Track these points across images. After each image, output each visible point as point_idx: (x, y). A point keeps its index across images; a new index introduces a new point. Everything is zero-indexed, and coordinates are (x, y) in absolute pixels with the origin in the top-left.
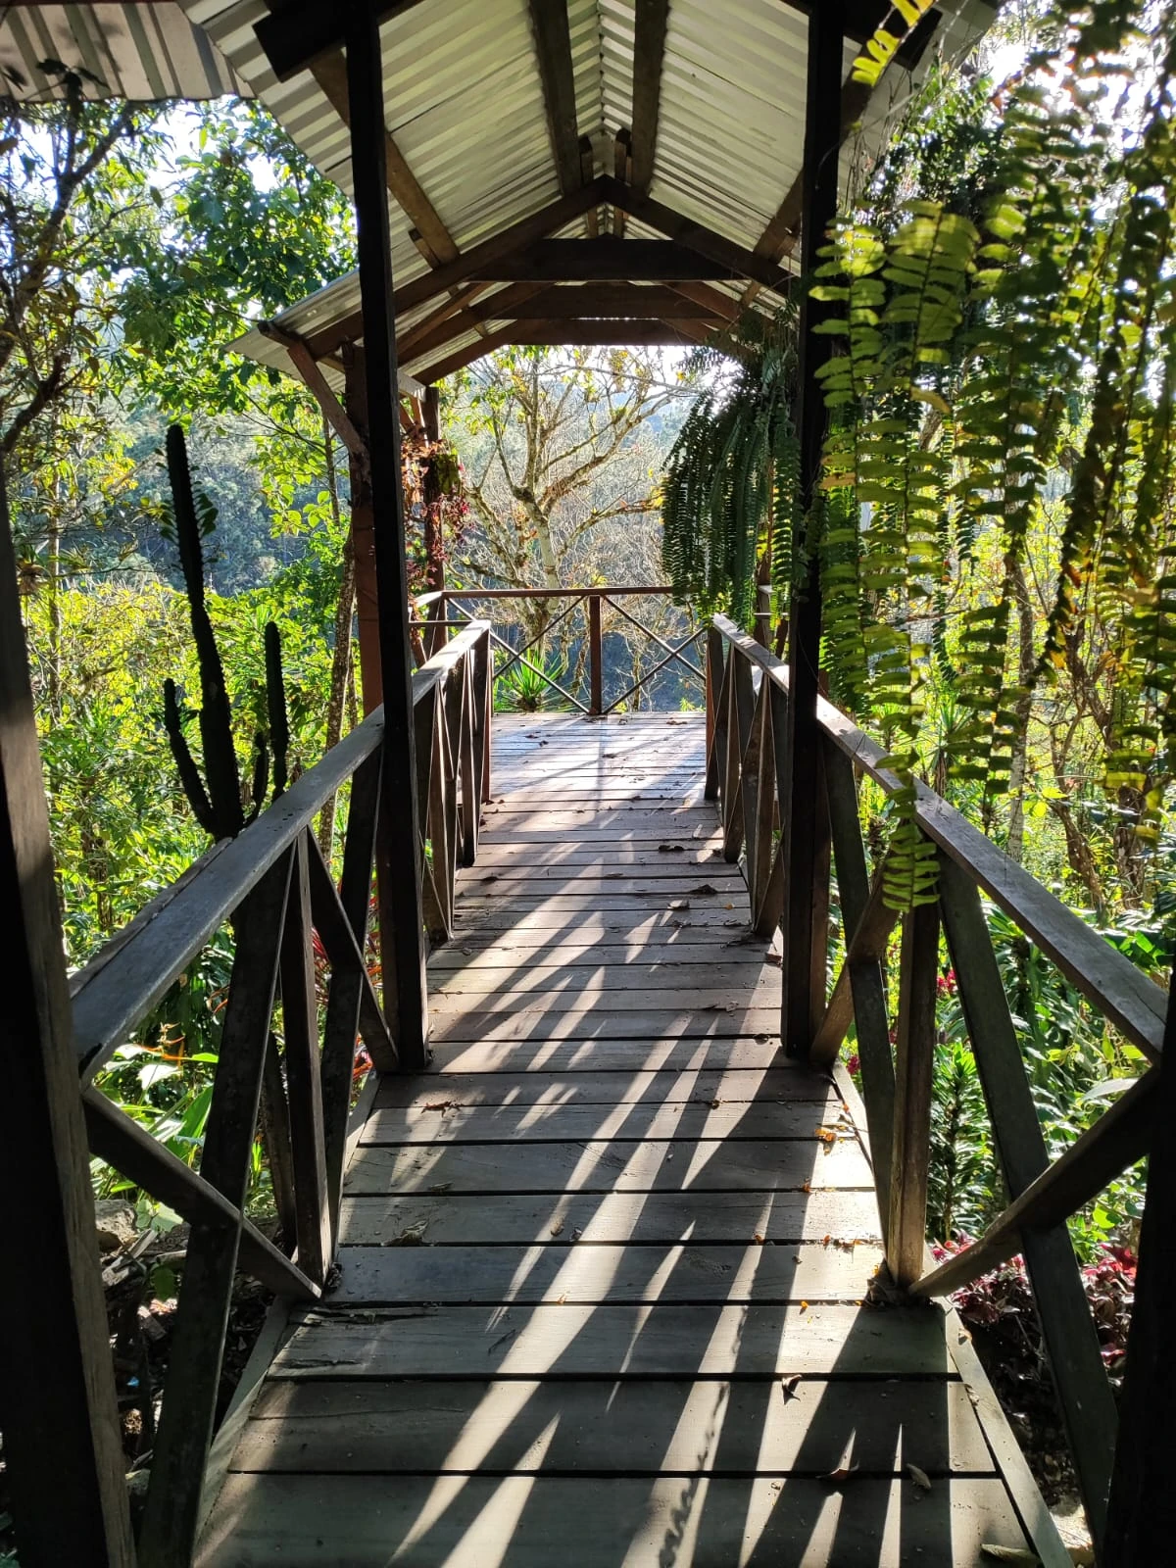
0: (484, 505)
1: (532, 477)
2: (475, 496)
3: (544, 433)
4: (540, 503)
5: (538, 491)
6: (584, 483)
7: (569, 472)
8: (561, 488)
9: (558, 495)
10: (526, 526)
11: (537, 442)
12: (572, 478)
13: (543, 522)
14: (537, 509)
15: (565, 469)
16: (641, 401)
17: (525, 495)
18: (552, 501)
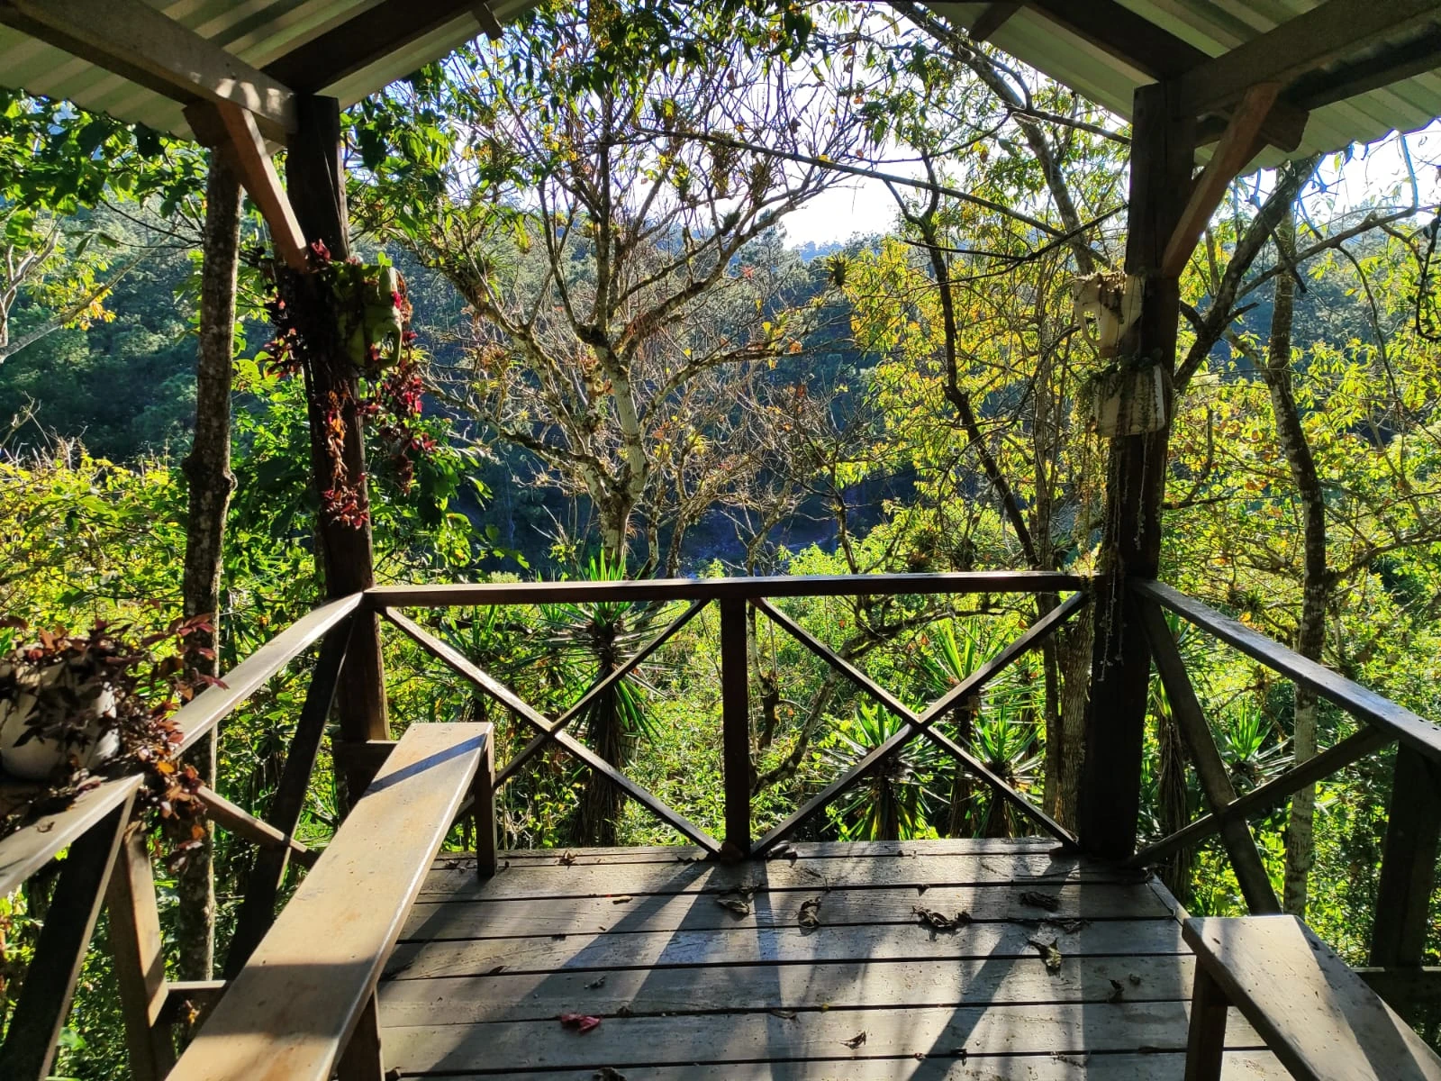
0: (536, 349)
1: (604, 310)
2: (523, 337)
3: (621, 250)
4: (617, 346)
5: (614, 329)
6: (677, 319)
7: (656, 302)
8: (647, 325)
9: (642, 335)
10: (598, 377)
11: (611, 262)
12: (661, 311)
13: (621, 374)
14: (611, 357)
15: (648, 299)
16: (758, 204)
17: (594, 336)
18: (632, 345)
